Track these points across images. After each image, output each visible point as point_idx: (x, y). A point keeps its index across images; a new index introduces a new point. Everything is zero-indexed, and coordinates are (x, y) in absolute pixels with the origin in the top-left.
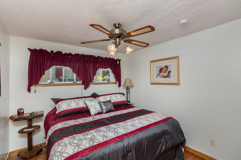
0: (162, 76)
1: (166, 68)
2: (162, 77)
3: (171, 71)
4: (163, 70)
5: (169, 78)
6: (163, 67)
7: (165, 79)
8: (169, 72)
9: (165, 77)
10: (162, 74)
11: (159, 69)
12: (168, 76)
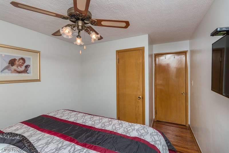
0: (15, 70)
1: (21, 61)
2: (15, 72)
3: (29, 66)
4: (17, 63)
5: (26, 74)
6: (17, 59)
7: (20, 74)
8: (27, 67)
9: (19, 72)
10: (14, 67)
11: (8, 60)
12: (25, 71)
